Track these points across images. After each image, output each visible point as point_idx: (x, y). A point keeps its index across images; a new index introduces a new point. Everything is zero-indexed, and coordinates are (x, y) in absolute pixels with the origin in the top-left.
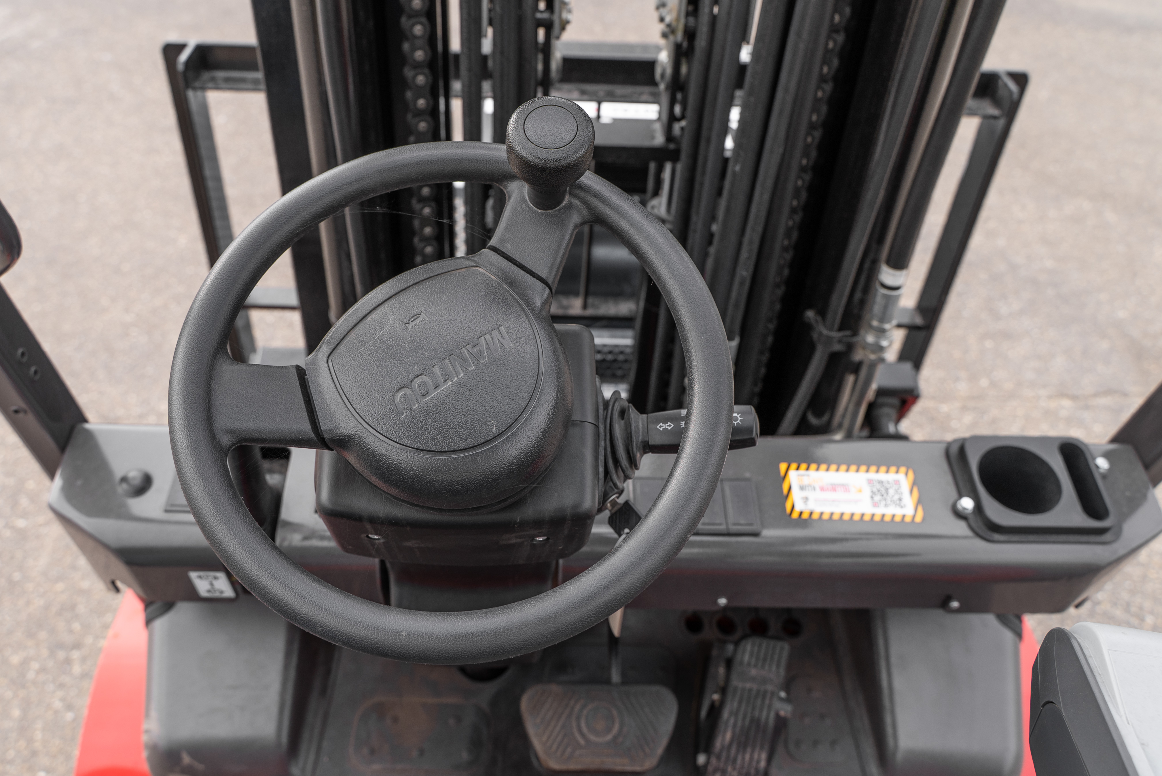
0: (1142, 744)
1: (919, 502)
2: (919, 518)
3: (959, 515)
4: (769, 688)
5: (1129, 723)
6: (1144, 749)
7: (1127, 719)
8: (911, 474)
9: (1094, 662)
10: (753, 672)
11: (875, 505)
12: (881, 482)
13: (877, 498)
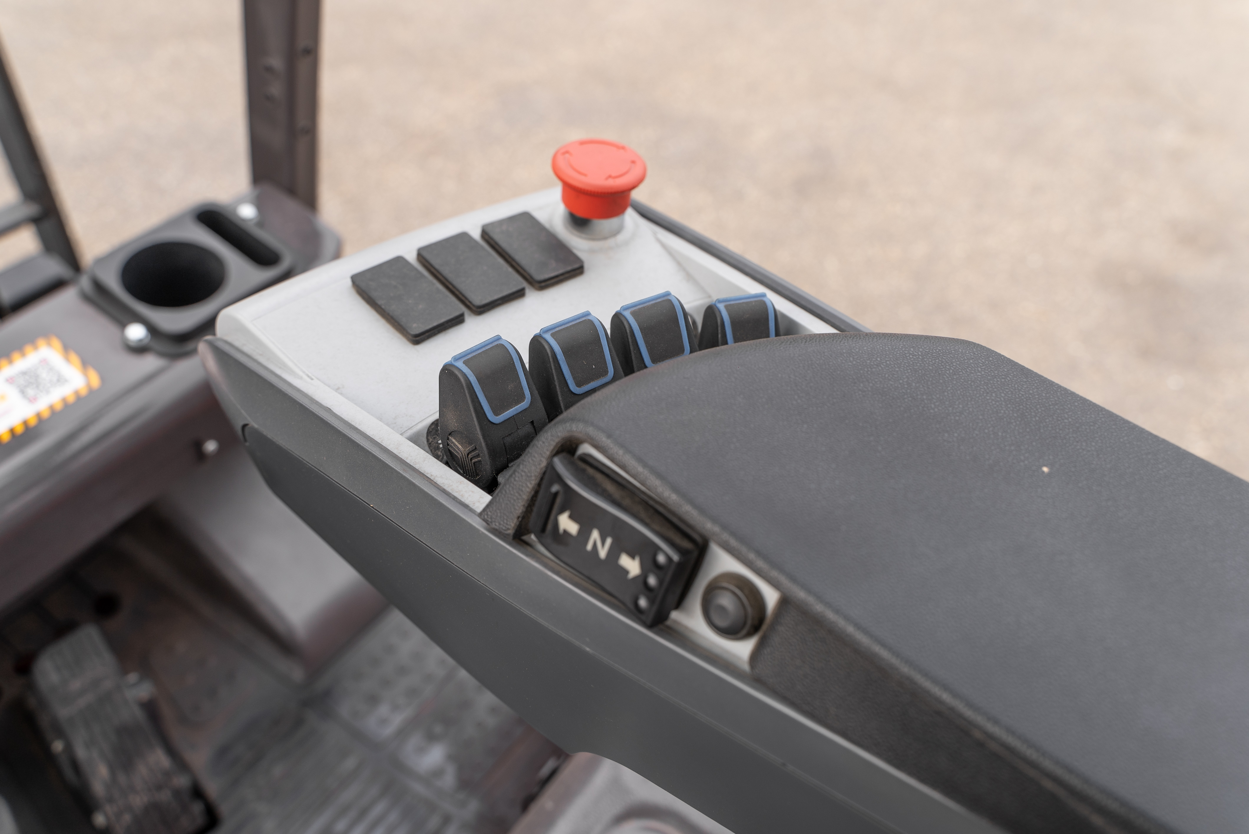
0: (337, 390)
1: (85, 364)
2: (95, 381)
3: (139, 349)
4: (108, 684)
5: (312, 379)
6: (341, 394)
7: (308, 376)
8: (56, 343)
9: (248, 348)
10: (76, 685)
11: (32, 400)
12: (24, 373)
13: (31, 392)
